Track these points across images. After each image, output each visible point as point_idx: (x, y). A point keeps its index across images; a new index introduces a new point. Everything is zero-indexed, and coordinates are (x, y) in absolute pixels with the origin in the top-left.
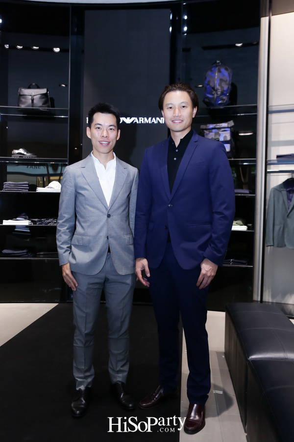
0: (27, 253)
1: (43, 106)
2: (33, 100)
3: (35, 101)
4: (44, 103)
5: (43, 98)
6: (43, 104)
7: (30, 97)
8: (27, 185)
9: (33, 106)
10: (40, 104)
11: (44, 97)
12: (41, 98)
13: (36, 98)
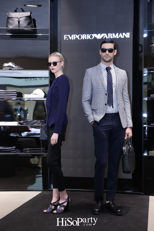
0: (16, 149)
1: (28, 26)
2: (19, 22)
3: (21, 23)
4: (29, 24)
5: (27, 20)
6: (27, 25)
7: (17, 19)
8: (16, 93)
9: (19, 27)
10: (25, 25)
11: (28, 18)
12: (25, 20)
13: (22, 20)
